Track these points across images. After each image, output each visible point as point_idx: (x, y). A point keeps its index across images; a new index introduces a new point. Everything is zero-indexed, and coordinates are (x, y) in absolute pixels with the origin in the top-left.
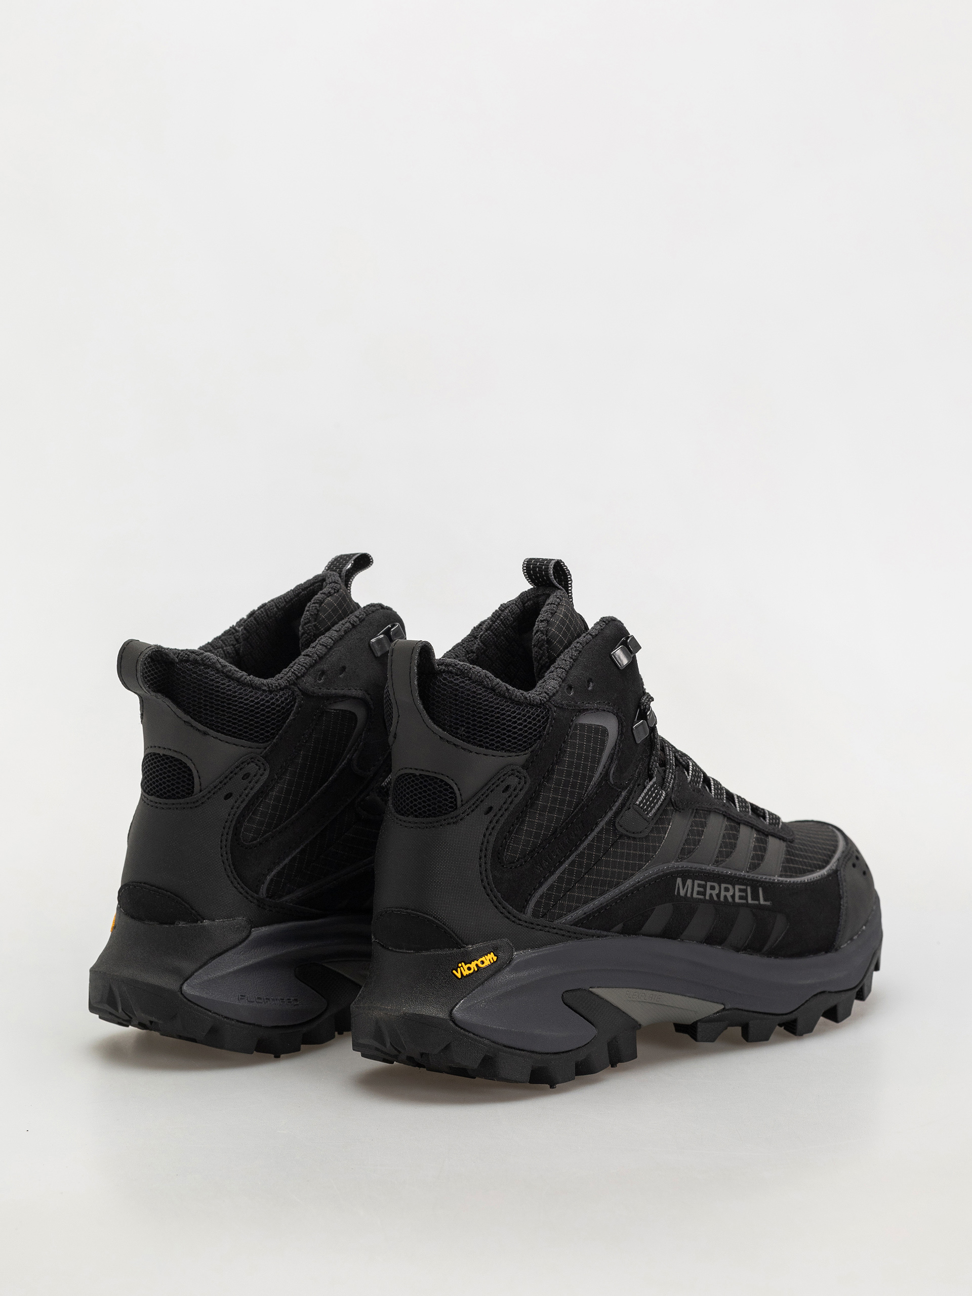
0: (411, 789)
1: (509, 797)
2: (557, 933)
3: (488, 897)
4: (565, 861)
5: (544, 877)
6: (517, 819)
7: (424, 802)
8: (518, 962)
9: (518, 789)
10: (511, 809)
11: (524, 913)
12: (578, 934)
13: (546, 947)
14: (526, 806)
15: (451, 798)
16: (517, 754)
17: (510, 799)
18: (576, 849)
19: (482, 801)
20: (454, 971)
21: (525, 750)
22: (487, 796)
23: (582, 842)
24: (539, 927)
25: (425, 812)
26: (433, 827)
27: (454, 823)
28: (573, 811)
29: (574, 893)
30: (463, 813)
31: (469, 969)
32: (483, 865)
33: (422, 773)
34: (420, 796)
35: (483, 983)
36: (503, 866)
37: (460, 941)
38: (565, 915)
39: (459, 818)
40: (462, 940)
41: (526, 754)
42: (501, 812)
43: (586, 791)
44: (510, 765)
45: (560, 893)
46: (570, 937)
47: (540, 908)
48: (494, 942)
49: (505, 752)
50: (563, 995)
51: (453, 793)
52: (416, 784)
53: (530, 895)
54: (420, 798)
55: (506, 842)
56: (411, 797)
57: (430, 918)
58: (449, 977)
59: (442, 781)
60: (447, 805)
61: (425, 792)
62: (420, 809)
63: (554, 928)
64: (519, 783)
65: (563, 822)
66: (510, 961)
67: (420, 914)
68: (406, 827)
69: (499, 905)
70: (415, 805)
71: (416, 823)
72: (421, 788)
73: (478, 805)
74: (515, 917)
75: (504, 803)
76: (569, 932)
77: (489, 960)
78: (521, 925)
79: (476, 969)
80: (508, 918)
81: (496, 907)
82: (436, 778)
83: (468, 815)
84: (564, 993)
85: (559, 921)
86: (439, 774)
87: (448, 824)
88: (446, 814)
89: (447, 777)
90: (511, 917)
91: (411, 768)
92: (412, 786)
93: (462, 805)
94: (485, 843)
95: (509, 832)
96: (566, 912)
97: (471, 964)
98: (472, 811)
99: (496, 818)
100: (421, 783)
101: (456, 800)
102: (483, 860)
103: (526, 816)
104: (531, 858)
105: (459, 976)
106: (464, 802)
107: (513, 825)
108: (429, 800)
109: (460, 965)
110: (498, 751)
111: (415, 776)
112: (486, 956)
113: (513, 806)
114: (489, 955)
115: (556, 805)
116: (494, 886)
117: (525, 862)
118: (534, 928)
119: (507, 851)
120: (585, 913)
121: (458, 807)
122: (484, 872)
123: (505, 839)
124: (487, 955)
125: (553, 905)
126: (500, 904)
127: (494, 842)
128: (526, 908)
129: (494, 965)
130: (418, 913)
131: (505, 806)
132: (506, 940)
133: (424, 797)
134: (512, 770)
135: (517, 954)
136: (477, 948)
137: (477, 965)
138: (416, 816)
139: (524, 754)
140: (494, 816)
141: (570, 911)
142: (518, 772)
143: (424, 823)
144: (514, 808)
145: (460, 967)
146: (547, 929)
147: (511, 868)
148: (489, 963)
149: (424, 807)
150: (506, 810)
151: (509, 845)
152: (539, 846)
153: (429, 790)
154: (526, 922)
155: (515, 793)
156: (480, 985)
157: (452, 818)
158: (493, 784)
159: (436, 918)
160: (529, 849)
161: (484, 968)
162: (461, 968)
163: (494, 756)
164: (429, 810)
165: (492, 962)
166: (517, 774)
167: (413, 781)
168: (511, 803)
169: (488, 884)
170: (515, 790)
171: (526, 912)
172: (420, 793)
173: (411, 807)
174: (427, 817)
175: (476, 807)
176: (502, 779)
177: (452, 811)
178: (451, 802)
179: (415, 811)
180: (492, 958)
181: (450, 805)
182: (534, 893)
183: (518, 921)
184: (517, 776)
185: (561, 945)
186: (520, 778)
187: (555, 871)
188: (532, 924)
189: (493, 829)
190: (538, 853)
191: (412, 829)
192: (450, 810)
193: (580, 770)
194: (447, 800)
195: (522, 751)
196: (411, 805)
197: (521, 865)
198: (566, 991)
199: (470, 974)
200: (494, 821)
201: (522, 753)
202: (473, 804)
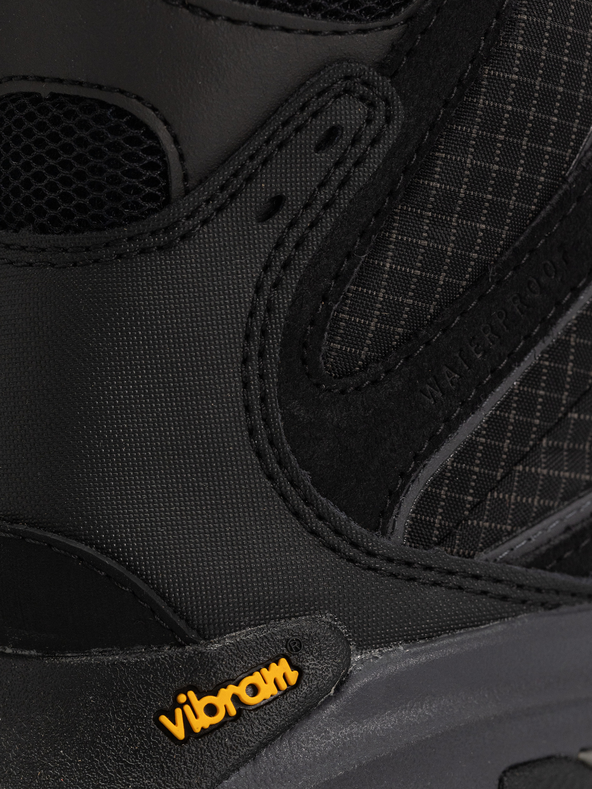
0: (25, 141)
1: (337, 164)
2: (484, 593)
3: (269, 484)
4: (509, 369)
5: (447, 420)
6: (361, 236)
7: (66, 181)
8: (367, 685)
9: (366, 138)
10: (344, 203)
11: (384, 534)
12: (548, 591)
13: (454, 636)
14: (392, 194)
15: (151, 166)
16: (363, 26)
17: (340, 173)
18: (545, 332)
19: (249, 179)
20: (164, 719)
21: (388, 15)
22: (264, 163)
23: (562, 309)
24: (432, 576)
25: (67, 214)
26: (96, 261)
27: (160, 248)
28: (536, 214)
29: (537, 466)
30: (188, 218)
31: (211, 710)
32: (255, 381)
33: (57, 88)
34: (52, 162)
35: (254, 755)
36: (318, 385)
37: (181, 624)
38: (509, 533)
39: (178, 231)
40: (187, 621)
41: (389, 27)
42: (311, 215)
43: (575, 151)
44: (340, 61)
45: (496, 470)
46: (524, 602)
47: (434, 514)
48: (291, 624)
49: (324, 17)
50: (501, 781)
51: (158, 150)
52: (41, 127)
53: (402, 475)
54: (52, 170)
55: (328, 308)
56: (27, 167)
57: (87, 549)
58: (148, 736)
59: (120, 112)
60: (138, 191)
61: (68, 149)
62: (52, 204)
63: (477, 577)
64: (369, 121)
65: (505, 248)
66: (342, 683)
67: (55, 537)
68: (11, 263)
69: (307, 509)
70: (39, 194)
71: (44, 250)
72: (54, 138)
73: (239, 190)
74: (355, 545)
75: (322, 185)
76: (520, 586)
77: (275, 682)
78: (375, 570)
79: (233, 711)
80: (334, 550)
81: (296, 514)
82: (104, 105)
83: (205, 222)
84: (504, 772)
85: (491, 554)
86: (111, 89)
87: (143, 251)
88: (135, 219)
89: (139, 98)
90: (344, 546)
91: (25, 78)
92: (29, 133)
93: (187, 191)
94: (261, 313)
95: (336, 277)
96: (514, 525)
97: (215, 694)
98: (219, 210)
99: (295, 234)
100: (56, 121)
101: (165, 175)
102: (254, 366)
103: (389, 229)
104: (406, 359)
105: (179, 731)
106: (192, 183)
107: (349, 255)
108: (80, 176)
109: (182, 698)
110: (301, 13)
111: (35, 99)
112: (264, 670)
113: (349, 193)
114: (273, 665)
115: (486, 191)
116: (288, 448)
117: (387, 372)
118: (414, 579)
119: (331, 340)
120: (568, 528)
121: (174, 195)
122: (256, 406)
123: (325, 299)
124: (267, 667)
125: (475, 506)
126: (308, 505)
127: (290, 307)
128: (389, 517)
129: (292, 697)
130: (49, 535)
131: (324, 195)
132: (327, 617)
133: (65, 165)
134: (347, 78)
135: (362, 661)
136: (237, 645)
137: (235, 698)
138: (43, 229)
139: (384, 28)
140: (291, 226)
141: (523, 524)
142: (365, 83)
143: (66, 250)
144: (351, 201)
145: (181, 706)
146: (454, 580)
147: (343, 392)
148: (275, 692)
149: (66, 198)
150: (326, 206)
151: (337, 320)
152: (431, 322)
153: (81, 142)
154: (390, 560)
155: (357, 151)
156: (246, 761)
157: (154, 233)
158: (285, 123)
159: (103, 551)
160: (400, 330)
161: (259, 708)
162: (187, 708)
163: (288, 30)
164: (81, 208)
165: (284, 686)
166: (362, 90)
167: (31, 117)
168: (342, 185)
169: (271, 443)
170: (355, 142)
171: (390, 530)
172: (53, 154)
173: (27, 201)
174: (77, 231)
175: (233, 196)
176: (313, 107)
177: (154, 211)
178: (151, 182)
179: (40, 212)
180: (285, 677)
181: (148, 190)
182: (414, 470)
183: (365, 559)
184: (362, 98)
185: (498, 627)
186: (372, 105)
187: (481, 402)
188: (409, 564)
189: (285, 266)
190: (428, 343)
191: (29, 270)
192: (148, 205)
193: (558, 84)
194: (138, 175)
195: (380, 16)
196: (25, 193)
197: (374, 382)
198: (514, 767)
199: (214, 728)
200: (290, 244)
201: (379, 23)
202: (223, 188)
